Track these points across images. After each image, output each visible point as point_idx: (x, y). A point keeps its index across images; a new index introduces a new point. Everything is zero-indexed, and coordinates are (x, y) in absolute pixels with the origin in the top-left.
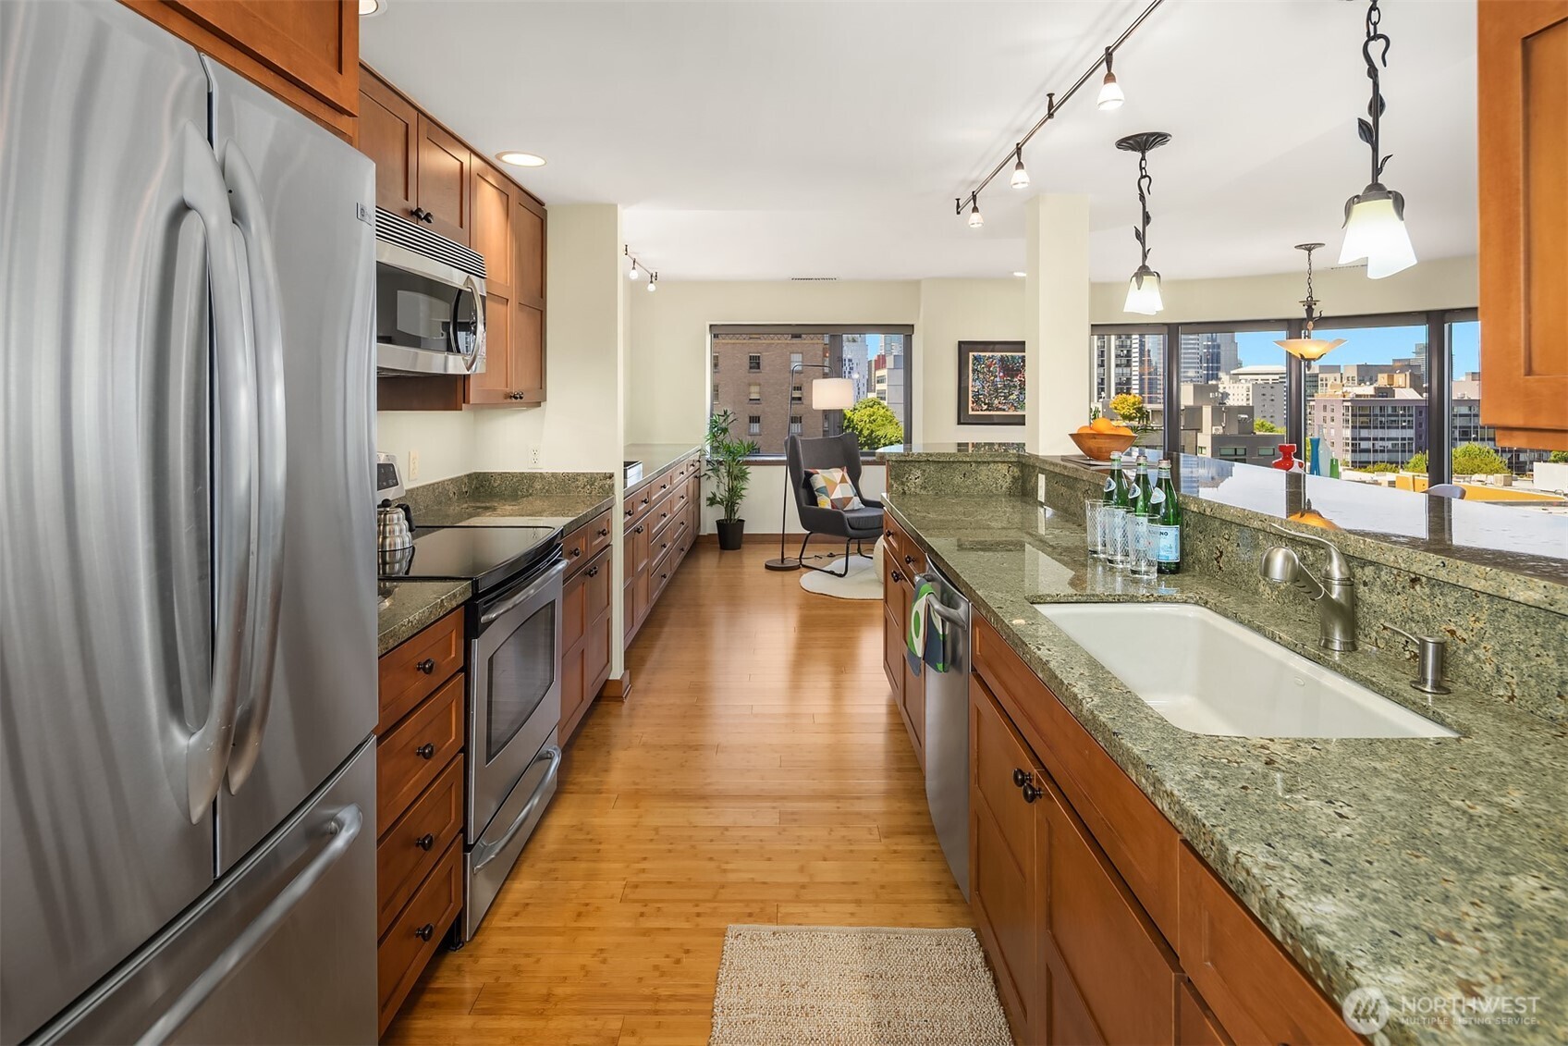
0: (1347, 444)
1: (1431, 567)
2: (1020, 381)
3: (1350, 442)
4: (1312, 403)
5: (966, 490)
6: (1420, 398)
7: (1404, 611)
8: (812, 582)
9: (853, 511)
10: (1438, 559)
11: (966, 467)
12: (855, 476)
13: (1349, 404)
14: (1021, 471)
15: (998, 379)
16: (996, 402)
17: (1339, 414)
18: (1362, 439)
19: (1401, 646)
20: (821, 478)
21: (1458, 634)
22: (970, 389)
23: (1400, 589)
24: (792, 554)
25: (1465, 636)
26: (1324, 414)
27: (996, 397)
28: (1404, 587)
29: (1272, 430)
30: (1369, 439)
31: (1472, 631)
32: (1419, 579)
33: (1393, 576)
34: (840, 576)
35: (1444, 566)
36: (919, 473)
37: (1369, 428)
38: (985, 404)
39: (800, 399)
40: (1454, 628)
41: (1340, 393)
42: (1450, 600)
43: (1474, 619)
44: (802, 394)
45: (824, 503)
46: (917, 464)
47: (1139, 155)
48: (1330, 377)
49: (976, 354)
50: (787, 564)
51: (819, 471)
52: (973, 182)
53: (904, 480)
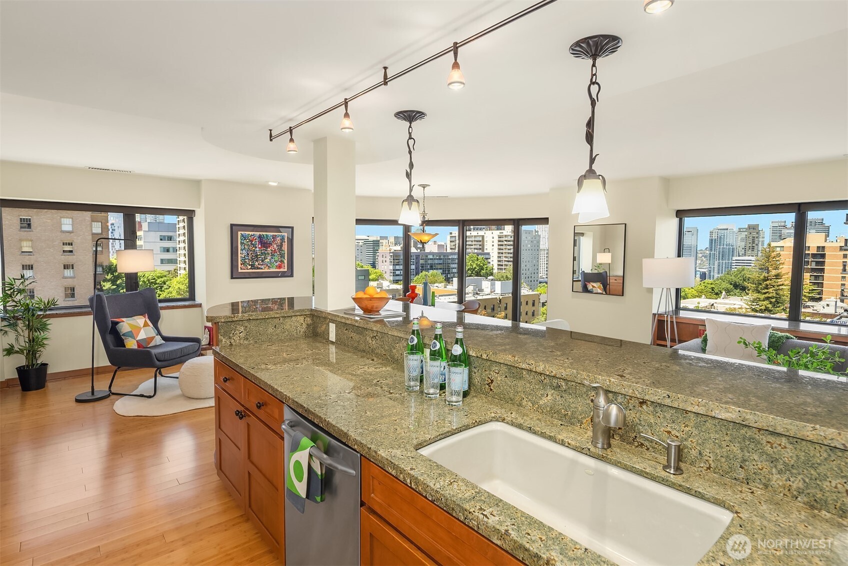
0: (391, 272)
1: (659, 397)
2: (271, 250)
3: (392, 271)
4: (378, 254)
5: (277, 336)
6: (417, 251)
7: (634, 420)
8: (124, 407)
9: (156, 347)
10: (664, 393)
11: (277, 321)
12: (155, 319)
13: (392, 254)
14: (312, 320)
15: (257, 249)
16: (257, 263)
17: (388, 259)
18: (397, 270)
19: (631, 439)
20: (126, 325)
21: (673, 433)
22: (239, 255)
23: (631, 407)
24: (102, 386)
25: (678, 435)
26: (382, 259)
27: (256, 261)
28: (634, 406)
29: (362, 267)
30: (399, 270)
31: (683, 432)
32: (645, 402)
33: (626, 400)
34: (150, 397)
35: (669, 397)
36: (242, 329)
37: (399, 265)
38: (249, 265)
39: (71, 251)
40: (670, 430)
41: (388, 249)
42: (668, 416)
43: (684, 425)
44: (73, 248)
45: (131, 344)
46: (241, 323)
47: (408, 124)
48: (384, 242)
49: (242, 233)
50: (97, 395)
51: (124, 319)
52: (291, 120)
53: (231, 335)
